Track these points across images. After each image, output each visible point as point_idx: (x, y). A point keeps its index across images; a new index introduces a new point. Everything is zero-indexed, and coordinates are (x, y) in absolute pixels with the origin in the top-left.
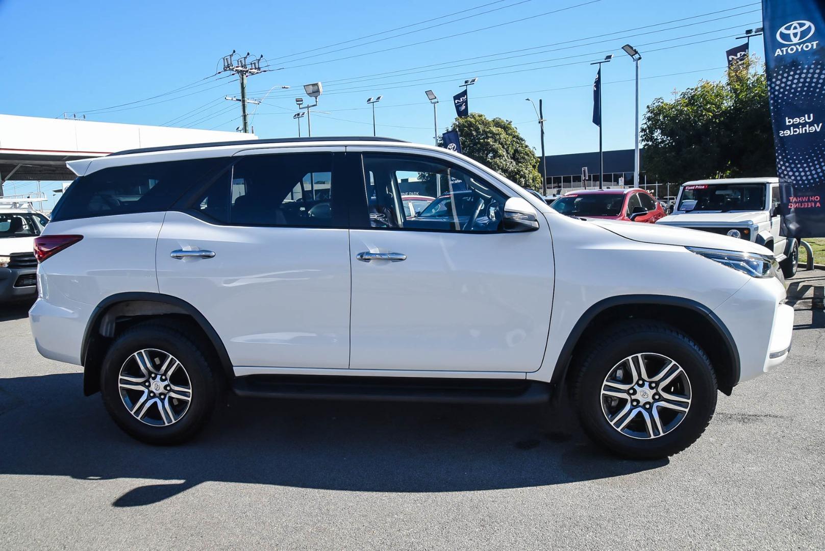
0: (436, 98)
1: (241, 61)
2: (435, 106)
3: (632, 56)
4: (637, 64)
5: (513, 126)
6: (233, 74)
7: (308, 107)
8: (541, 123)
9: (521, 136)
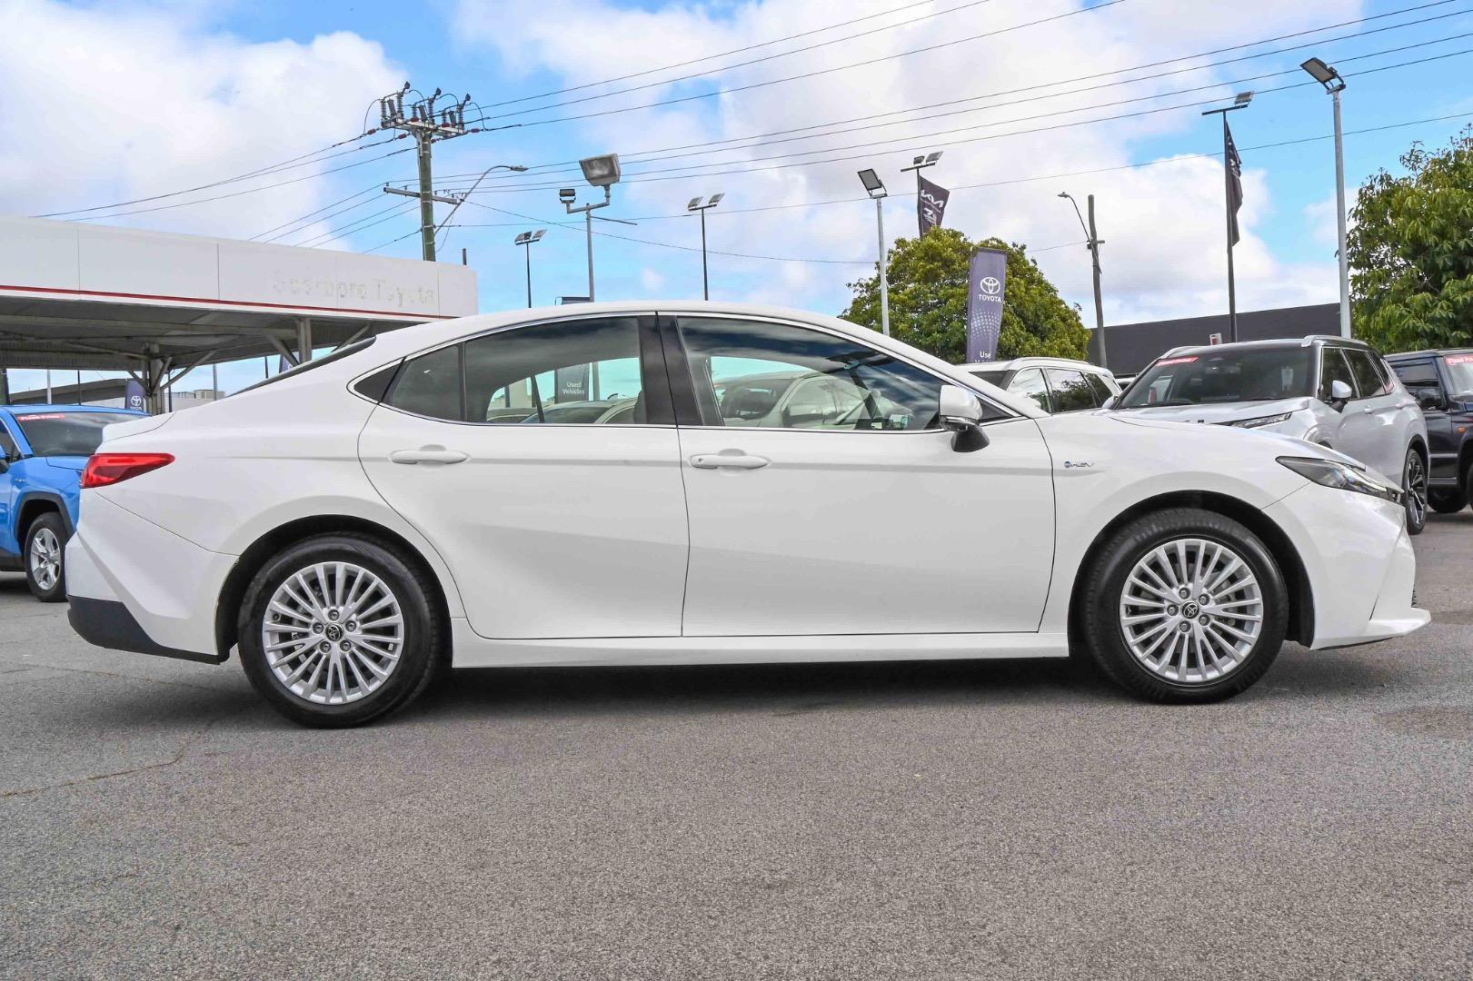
0: (880, 185)
1: (421, 108)
2: (879, 203)
3: (1324, 83)
4: (1336, 99)
5: (1028, 256)
6: (402, 137)
7: (588, 209)
8: (1093, 245)
9: (1047, 278)
